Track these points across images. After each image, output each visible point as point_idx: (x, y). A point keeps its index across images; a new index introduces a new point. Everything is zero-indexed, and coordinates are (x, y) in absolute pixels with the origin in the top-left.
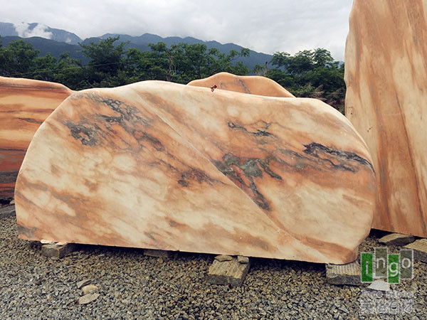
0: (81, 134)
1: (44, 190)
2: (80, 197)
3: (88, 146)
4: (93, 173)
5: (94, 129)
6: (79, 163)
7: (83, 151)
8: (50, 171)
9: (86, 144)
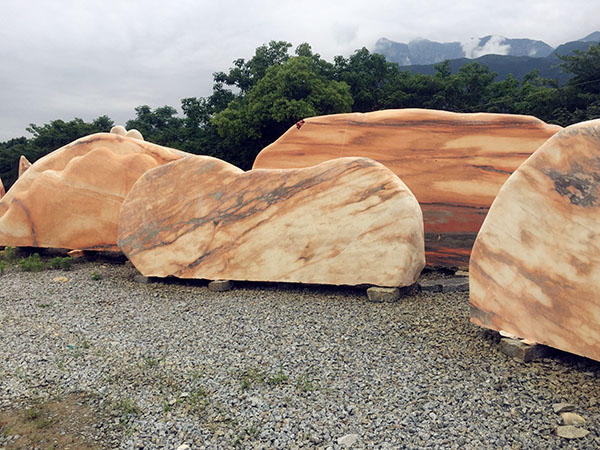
0: (571, 189)
1: (508, 264)
2: (560, 281)
3: (580, 207)
4: (584, 248)
5: (592, 181)
6: (563, 231)
7: (571, 213)
8: (519, 239)
9: (577, 204)
